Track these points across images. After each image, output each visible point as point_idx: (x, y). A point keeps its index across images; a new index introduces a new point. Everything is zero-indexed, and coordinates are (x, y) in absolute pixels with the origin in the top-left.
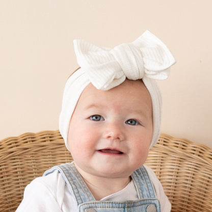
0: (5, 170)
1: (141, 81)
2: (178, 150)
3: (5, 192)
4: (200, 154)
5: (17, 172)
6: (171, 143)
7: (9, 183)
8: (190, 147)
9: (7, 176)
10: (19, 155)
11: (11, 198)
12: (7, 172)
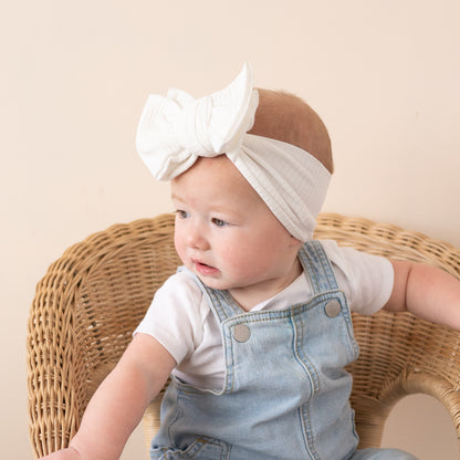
0: (132, 263)
2: (383, 240)
3: (132, 294)
4: (415, 244)
5: (149, 267)
7: (137, 282)
9: (136, 272)
10: (153, 243)
11: (141, 303)
12: (135, 266)
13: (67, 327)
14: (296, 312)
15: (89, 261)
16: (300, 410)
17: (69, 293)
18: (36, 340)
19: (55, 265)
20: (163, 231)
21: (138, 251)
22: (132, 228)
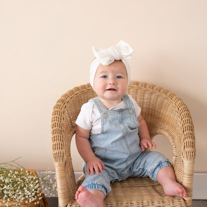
0: (80, 99)
1: (121, 60)
6: (148, 86)
8: (155, 88)
10: (86, 92)
13: (62, 121)
14: (121, 111)
15: (68, 99)
16: (123, 137)
17: (63, 110)
18: (54, 126)
19: (58, 101)
20: (89, 88)
21: (82, 95)
22: (80, 88)
